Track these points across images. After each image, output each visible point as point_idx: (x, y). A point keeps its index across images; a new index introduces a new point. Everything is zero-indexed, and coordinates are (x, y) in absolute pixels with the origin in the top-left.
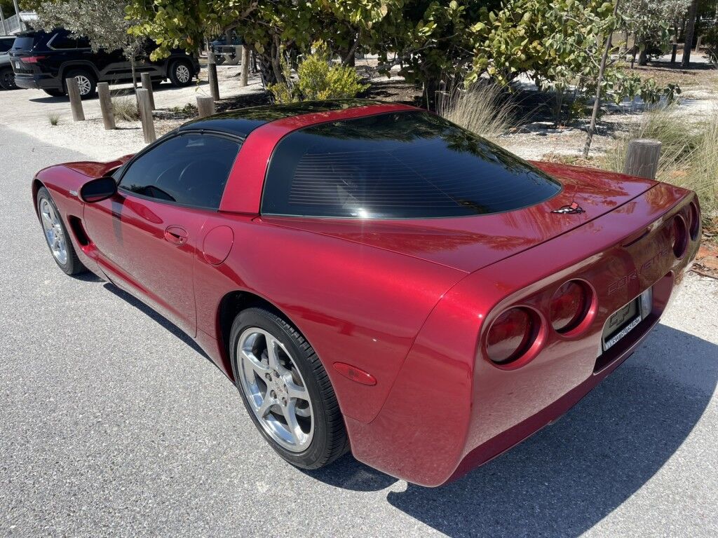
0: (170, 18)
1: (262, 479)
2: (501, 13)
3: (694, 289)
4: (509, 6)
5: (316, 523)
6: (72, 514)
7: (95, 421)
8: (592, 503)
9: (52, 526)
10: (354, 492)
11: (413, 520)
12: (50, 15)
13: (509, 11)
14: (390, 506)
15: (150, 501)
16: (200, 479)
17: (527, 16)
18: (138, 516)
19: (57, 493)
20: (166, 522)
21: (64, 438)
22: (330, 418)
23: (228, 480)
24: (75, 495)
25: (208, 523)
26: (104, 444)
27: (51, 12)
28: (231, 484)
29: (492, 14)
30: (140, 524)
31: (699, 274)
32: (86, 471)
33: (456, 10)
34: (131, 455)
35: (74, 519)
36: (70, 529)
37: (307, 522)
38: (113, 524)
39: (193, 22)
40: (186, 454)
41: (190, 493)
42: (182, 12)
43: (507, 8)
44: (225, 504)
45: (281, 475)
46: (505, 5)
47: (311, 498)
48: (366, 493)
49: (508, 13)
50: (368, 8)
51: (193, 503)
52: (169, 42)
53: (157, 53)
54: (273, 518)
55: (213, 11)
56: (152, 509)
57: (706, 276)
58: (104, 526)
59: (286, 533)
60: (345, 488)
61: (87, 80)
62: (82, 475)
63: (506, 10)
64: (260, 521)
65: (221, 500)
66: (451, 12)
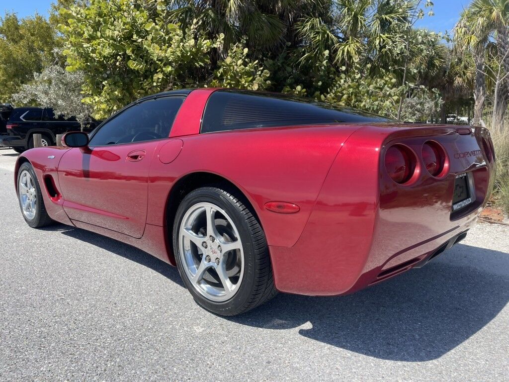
0: (112, 91)
1: (198, 325)
2: (328, 96)
3: (488, 230)
4: (333, 91)
5: (246, 347)
6: (42, 349)
7: (59, 298)
8: (457, 332)
9: (26, 355)
10: (272, 330)
11: (323, 344)
12: (28, 92)
13: (333, 94)
14: (303, 337)
15: (108, 339)
16: (148, 326)
17: (345, 97)
18: (99, 348)
19: (29, 337)
20: (123, 350)
21: (34, 308)
22: (258, 257)
23: (171, 326)
24: (44, 338)
25: (158, 350)
26: (67, 310)
27: (29, 90)
28: (173, 328)
29: (322, 96)
30: (101, 352)
31: (489, 222)
32: (54, 324)
33: (300, 91)
34: (90, 315)
35: (45, 351)
36: (41, 357)
37: (238, 347)
38: (78, 353)
39: (127, 94)
40: (135, 314)
41: (141, 334)
42: (121, 88)
43: (332, 92)
44: (171, 340)
45: (213, 322)
46: (331, 90)
47: (239, 335)
48: (282, 330)
49: (333, 95)
50: (246, 86)
51: (144, 339)
52: (109, 107)
53: (101, 114)
54: (210, 346)
55: (142, 89)
56: (110, 343)
57: (494, 223)
58: (71, 354)
59: (223, 353)
60: (265, 328)
61: (45, 141)
62: (50, 327)
63: (332, 94)
64: (200, 348)
65: (167, 337)
66: (297, 93)
